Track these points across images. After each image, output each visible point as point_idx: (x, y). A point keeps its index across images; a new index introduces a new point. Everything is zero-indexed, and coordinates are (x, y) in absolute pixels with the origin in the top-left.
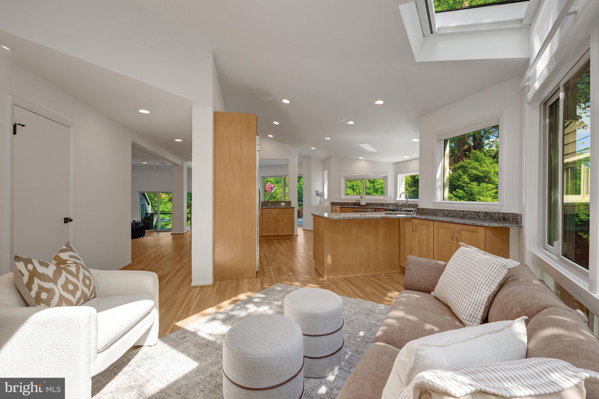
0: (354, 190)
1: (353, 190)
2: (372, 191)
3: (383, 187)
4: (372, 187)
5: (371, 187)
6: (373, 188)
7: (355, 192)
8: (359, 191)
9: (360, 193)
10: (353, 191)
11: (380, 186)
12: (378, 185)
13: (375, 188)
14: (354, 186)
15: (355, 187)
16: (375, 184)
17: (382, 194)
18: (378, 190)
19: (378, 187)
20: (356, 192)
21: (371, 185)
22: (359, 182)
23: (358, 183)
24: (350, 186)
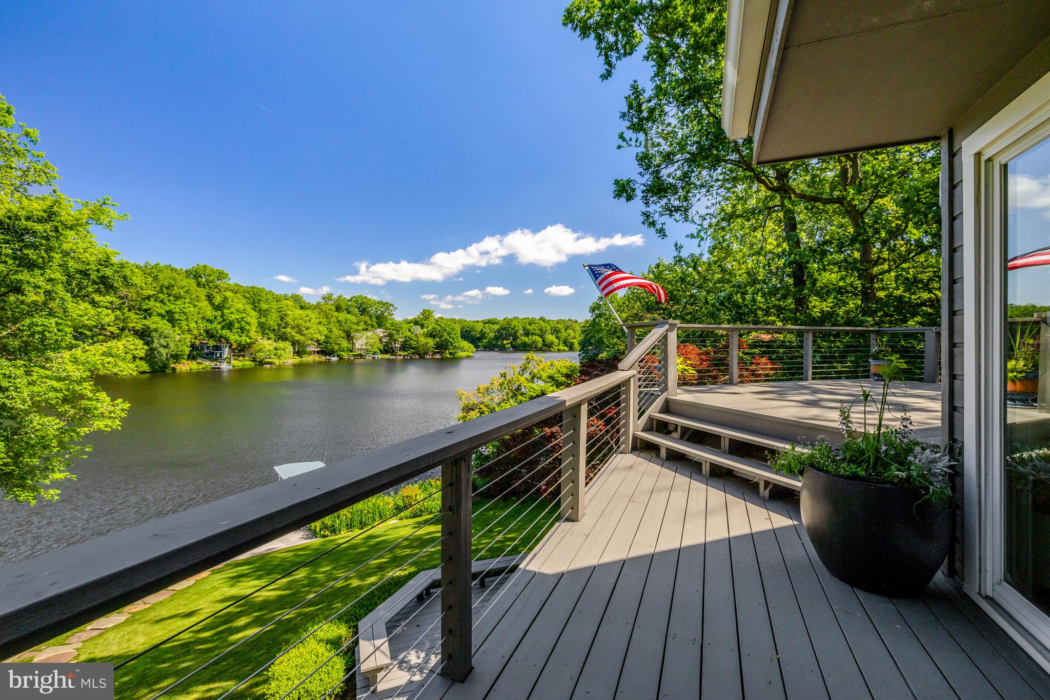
0: (172, 321)
1: (169, 321)
2: (219, 327)
3: (245, 319)
4: (219, 317)
5: (215, 318)
6: (221, 320)
7: (177, 328)
8: (188, 326)
9: (189, 330)
10: (170, 325)
11: (237, 317)
12: (232, 313)
13: (224, 320)
14: (174, 313)
15: (177, 316)
16: (226, 311)
17: (242, 333)
18: (233, 325)
19: (233, 317)
20: (180, 328)
21: (216, 314)
22: (187, 305)
23: (184, 308)
24: (163, 312)
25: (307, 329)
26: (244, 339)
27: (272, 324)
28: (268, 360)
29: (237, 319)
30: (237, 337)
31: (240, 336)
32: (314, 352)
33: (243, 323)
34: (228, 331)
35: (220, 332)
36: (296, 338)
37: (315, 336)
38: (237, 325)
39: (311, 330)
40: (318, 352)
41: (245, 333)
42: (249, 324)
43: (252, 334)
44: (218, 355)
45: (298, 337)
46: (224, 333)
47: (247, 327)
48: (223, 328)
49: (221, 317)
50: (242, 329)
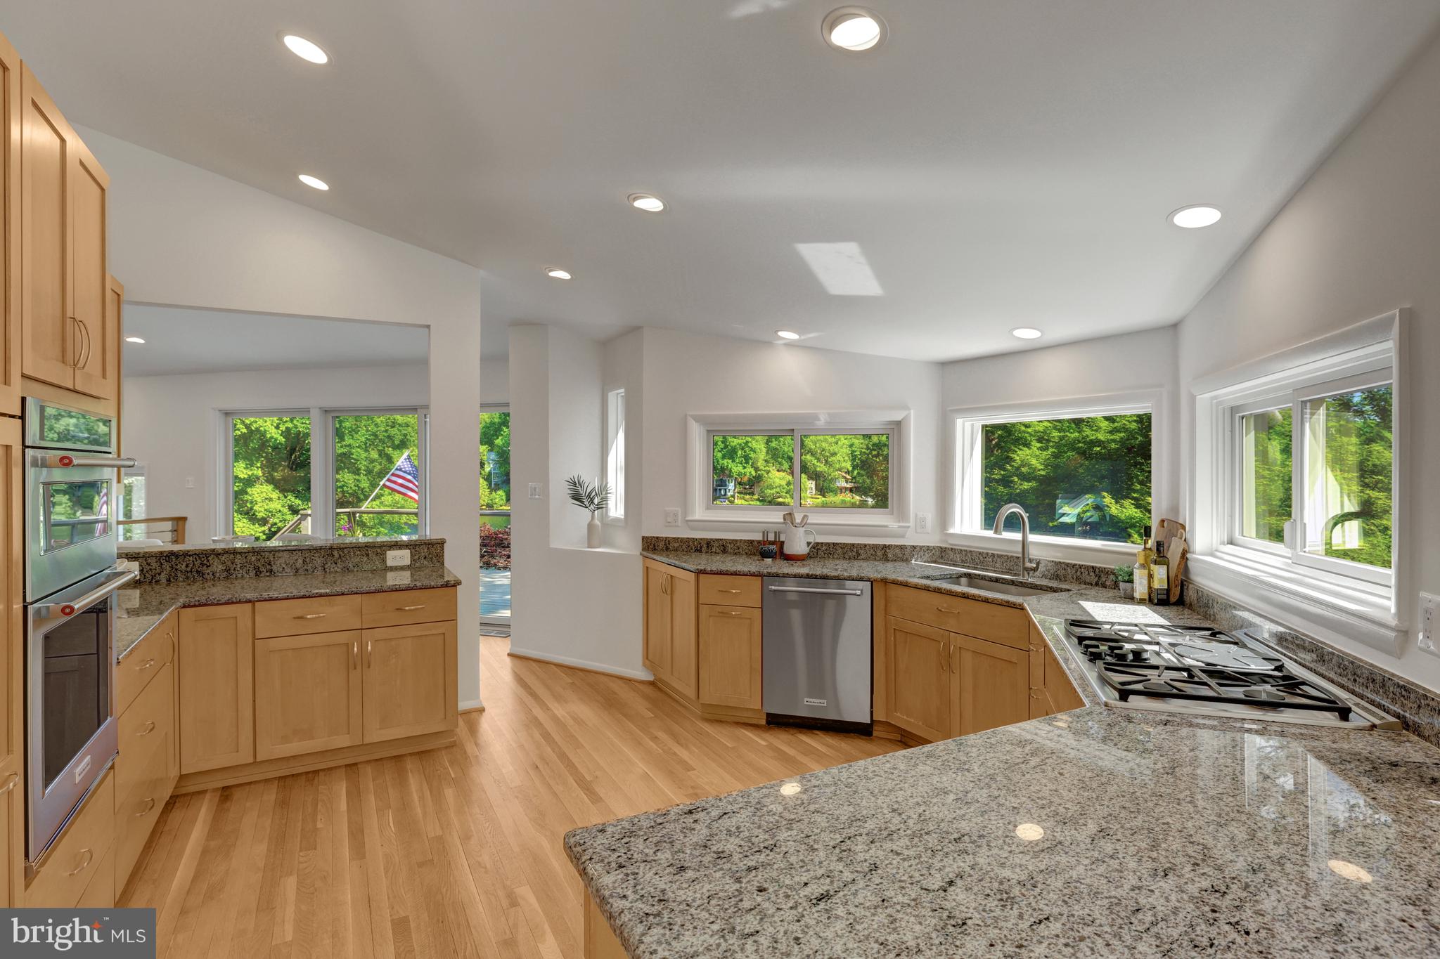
3: (750, 444)
4: (720, 443)
6: (722, 446)
11: (740, 441)
13: (726, 447)
17: (747, 462)
18: (736, 453)
25: (834, 454)
26: (750, 471)
27: (786, 449)
28: (780, 500)
29: (740, 445)
30: (741, 469)
31: (745, 468)
32: (846, 489)
33: (747, 449)
34: (730, 461)
35: (721, 462)
36: (818, 469)
37: (844, 464)
38: (740, 452)
39: (838, 457)
40: (851, 490)
41: (751, 462)
42: (753, 450)
43: (761, 464)
44: (723, 492)
45: (821, 467)
46: (726, 464)
47: (752, 455)
48: (724, 457)
49: (723, 442)
50: (747, 458)
